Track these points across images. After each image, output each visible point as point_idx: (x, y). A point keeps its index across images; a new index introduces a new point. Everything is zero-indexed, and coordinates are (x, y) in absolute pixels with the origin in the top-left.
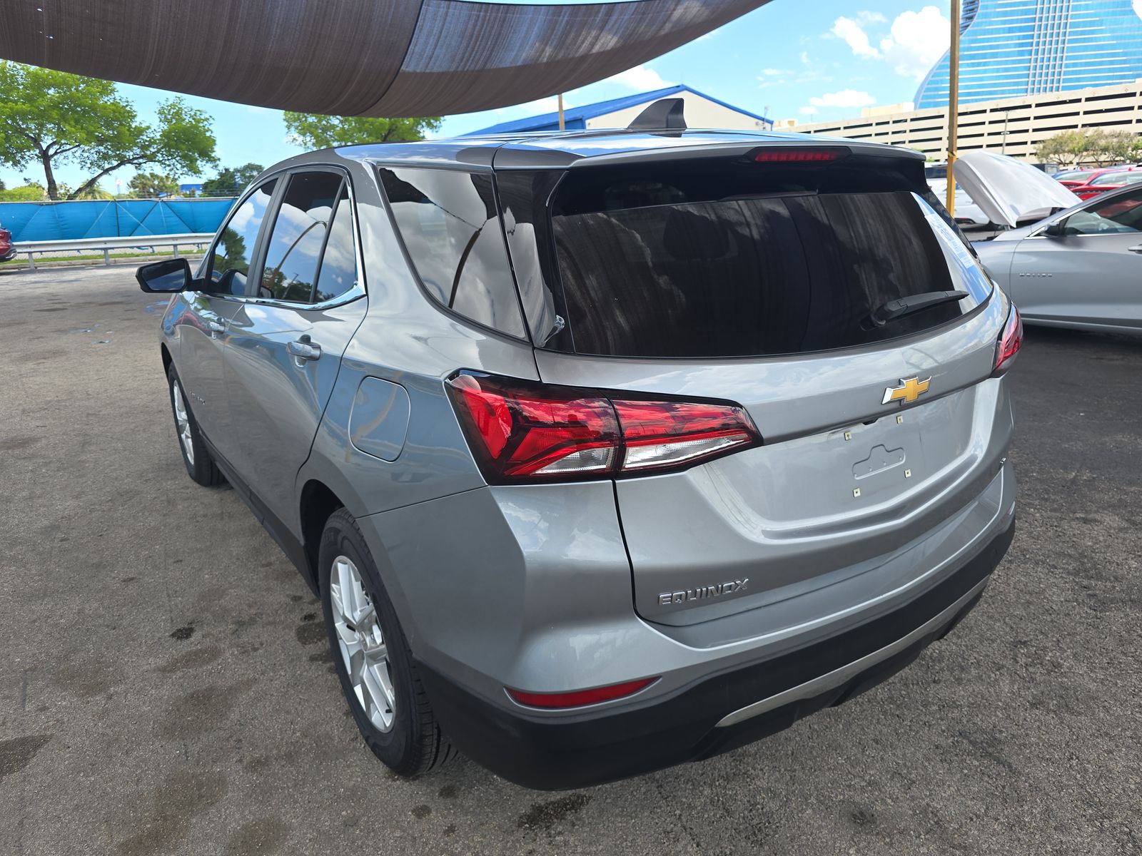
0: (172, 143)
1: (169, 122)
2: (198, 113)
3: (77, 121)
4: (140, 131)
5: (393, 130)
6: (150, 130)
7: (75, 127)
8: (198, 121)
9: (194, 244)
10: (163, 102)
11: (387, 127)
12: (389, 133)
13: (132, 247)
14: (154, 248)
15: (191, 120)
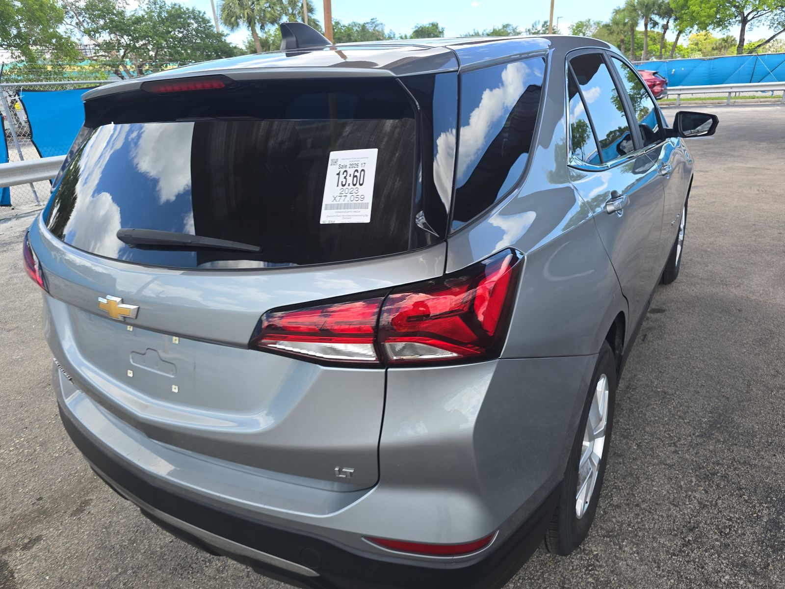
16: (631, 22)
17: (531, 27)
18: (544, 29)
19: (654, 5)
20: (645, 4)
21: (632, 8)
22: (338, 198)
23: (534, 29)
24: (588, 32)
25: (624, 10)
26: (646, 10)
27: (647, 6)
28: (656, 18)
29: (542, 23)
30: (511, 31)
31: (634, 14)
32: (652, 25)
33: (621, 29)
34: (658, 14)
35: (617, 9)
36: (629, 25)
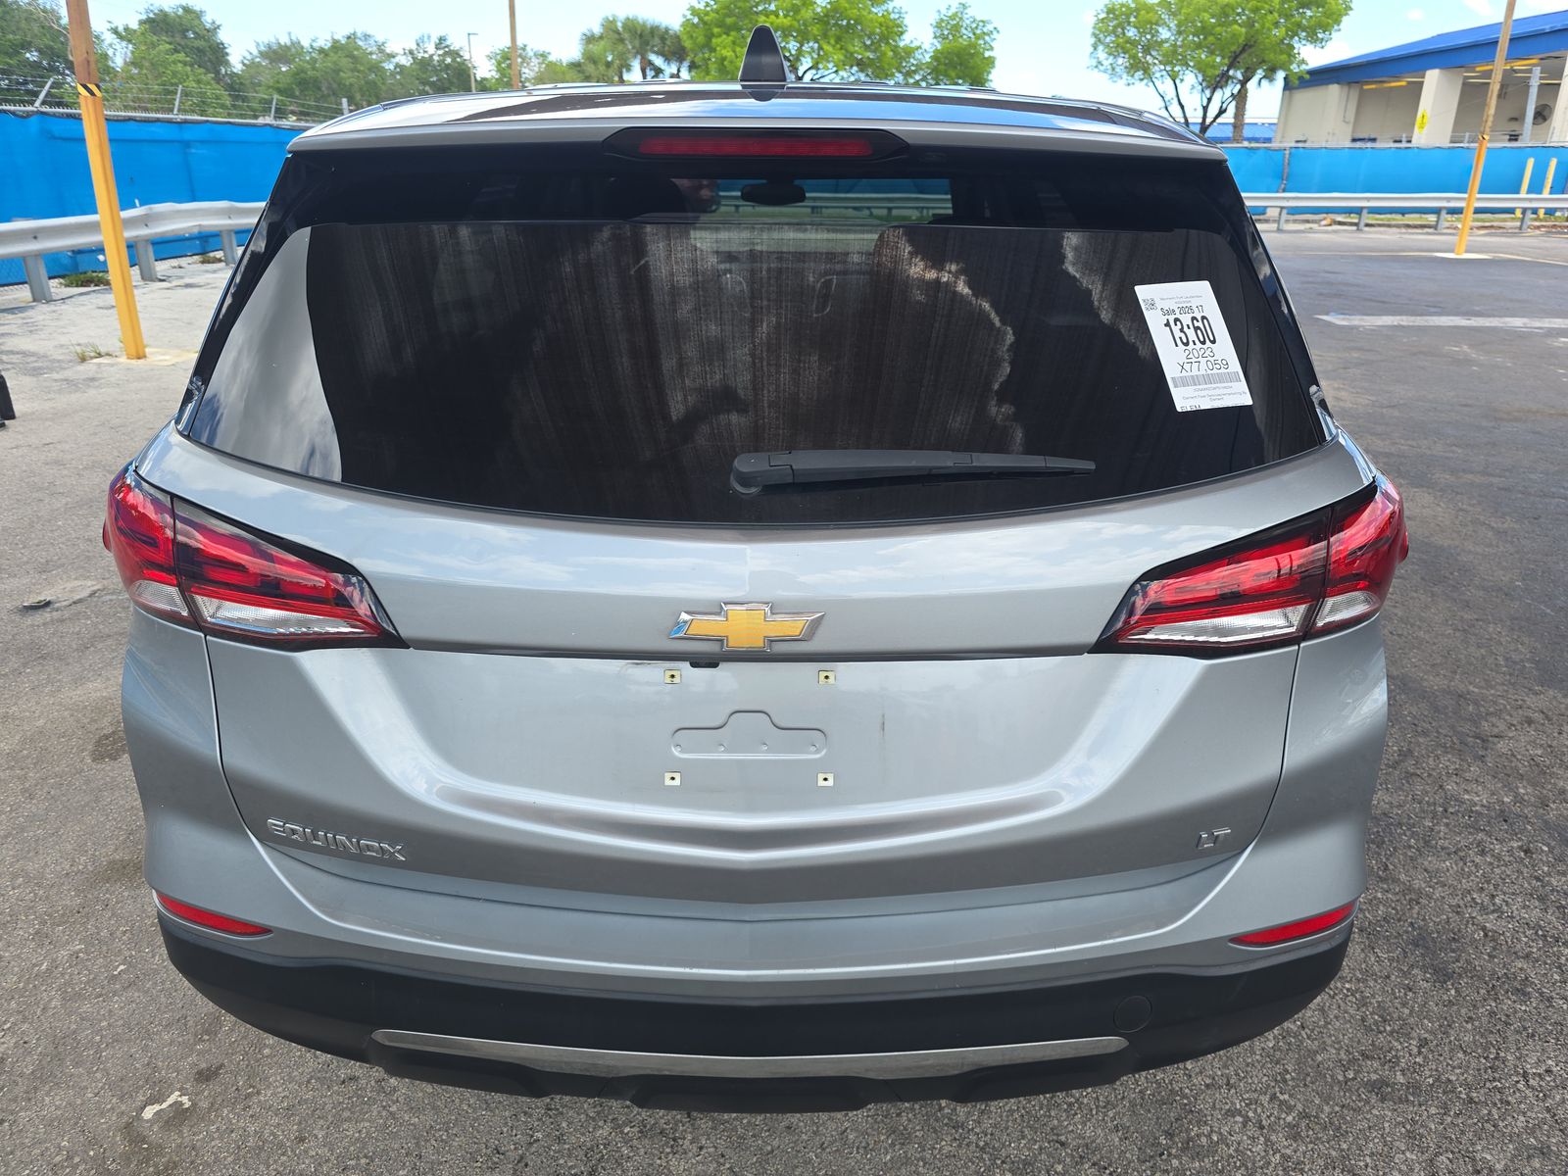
0: (942, 67)
1: (945, 38)
2: (981, 24)
3: (838, 39)
4: (909, 52)
5: (1251, 46)
6: (920, 51)
7: (834, 46)
8: (978, 38)
9: (917, 208)
10: (944, 11)
11: (1241, 40)
12: (1243, 50)
13: (847, 208)
14: (873, 210)
15: (971, 35)
16: (618, 62)
17: (414, 47)
18: (441, 52)
19: (653, 36)
20: (639, 32)
21: (616, 36)
22: (1187, 366)
23: (421, 51)
24: (526, 71)
25: (601, 37)
26: (641, 44)
27: (641, 36)
28: (658, 61)
29: (435, 39)
30: (375, 49)
31: (620, 47)
32: (653, 73)
33: (603, 72)
34: (660, 53)
35: (588, 34)
36: (615, 66)
